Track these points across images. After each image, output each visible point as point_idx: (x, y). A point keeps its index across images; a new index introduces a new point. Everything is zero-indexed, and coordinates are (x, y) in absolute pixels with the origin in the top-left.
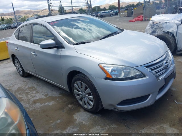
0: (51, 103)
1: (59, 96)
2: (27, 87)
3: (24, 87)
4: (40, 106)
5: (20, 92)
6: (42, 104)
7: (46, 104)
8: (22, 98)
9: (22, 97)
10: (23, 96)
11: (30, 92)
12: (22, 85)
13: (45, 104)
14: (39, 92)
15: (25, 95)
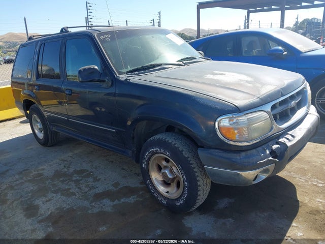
0: (132, 199)
1: (142, 186)
2: (71, 170)
3: (65, 170)
4: (112, 205)
5: (61, 179)
6: (114, 202)
7: (122, 200)
8: (71, 191)
9: (70, 189)
10: (71, 187)
11: (82, 180)
12: (62, 167)
13: (119, 201)
14: (99, 179)
15: (73, 184)
